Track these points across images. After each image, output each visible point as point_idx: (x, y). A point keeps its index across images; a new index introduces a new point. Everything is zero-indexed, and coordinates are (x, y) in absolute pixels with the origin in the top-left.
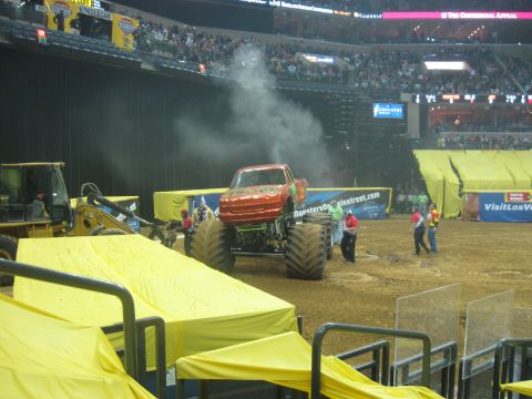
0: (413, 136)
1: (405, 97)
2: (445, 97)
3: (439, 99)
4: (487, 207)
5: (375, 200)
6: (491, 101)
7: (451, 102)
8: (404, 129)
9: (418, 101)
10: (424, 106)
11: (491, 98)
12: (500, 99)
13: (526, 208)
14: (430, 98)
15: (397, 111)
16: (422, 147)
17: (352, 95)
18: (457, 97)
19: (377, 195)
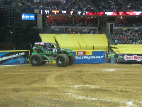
0: (40, 28)
1: (36, 11)
2: (53, 11)
3: (50, 12)
5: (23, 56)
6: (71, 14)
7: (55, 13)
8: (36, 25)
9: (42, 13)
10: (44, 15)
11: (72, 12)
12: (75, 13)
13: (85, 58)
14: (47, 12)
15: (32, 17)
16: (44, 32)
17: (13, 10)
18: (58, 12)
19: (23, 54)
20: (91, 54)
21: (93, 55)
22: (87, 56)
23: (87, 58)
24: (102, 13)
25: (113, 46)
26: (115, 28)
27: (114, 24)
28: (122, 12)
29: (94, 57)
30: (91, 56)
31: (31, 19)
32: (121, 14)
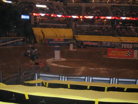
0: (32, 24)
4: (50, 42)
5: (22, 40)
6: (52, 16)
8: (30, 22)
13: (59, 42)
19: (22, 39)
20: (63, 40)
21: (64, 41)
22: (60, 41)
23: (60, 42)
24: (70, 16)
25: (76, 36)
26: (77, 25)
27: (77, 23)
28: (82, 16)
29: (64, 42)
30: (63, 41)
31: (27, 18)
32: (81, 18)
